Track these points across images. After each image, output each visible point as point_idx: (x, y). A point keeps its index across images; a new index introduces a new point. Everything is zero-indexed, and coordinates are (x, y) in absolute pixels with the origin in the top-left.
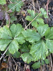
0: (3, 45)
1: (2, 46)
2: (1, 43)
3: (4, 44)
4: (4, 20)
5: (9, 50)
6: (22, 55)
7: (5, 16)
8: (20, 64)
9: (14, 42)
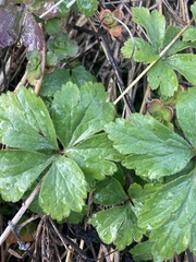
0: (16, 177)
1: (9, 180)
2: (6, 167)
3: (18, 172)
4: (14, 46)
5: (41, 201)
6: (95, 215)
7: (20, 31)
8: (81, 247)
9: (64, 165)
